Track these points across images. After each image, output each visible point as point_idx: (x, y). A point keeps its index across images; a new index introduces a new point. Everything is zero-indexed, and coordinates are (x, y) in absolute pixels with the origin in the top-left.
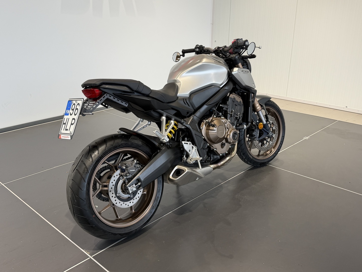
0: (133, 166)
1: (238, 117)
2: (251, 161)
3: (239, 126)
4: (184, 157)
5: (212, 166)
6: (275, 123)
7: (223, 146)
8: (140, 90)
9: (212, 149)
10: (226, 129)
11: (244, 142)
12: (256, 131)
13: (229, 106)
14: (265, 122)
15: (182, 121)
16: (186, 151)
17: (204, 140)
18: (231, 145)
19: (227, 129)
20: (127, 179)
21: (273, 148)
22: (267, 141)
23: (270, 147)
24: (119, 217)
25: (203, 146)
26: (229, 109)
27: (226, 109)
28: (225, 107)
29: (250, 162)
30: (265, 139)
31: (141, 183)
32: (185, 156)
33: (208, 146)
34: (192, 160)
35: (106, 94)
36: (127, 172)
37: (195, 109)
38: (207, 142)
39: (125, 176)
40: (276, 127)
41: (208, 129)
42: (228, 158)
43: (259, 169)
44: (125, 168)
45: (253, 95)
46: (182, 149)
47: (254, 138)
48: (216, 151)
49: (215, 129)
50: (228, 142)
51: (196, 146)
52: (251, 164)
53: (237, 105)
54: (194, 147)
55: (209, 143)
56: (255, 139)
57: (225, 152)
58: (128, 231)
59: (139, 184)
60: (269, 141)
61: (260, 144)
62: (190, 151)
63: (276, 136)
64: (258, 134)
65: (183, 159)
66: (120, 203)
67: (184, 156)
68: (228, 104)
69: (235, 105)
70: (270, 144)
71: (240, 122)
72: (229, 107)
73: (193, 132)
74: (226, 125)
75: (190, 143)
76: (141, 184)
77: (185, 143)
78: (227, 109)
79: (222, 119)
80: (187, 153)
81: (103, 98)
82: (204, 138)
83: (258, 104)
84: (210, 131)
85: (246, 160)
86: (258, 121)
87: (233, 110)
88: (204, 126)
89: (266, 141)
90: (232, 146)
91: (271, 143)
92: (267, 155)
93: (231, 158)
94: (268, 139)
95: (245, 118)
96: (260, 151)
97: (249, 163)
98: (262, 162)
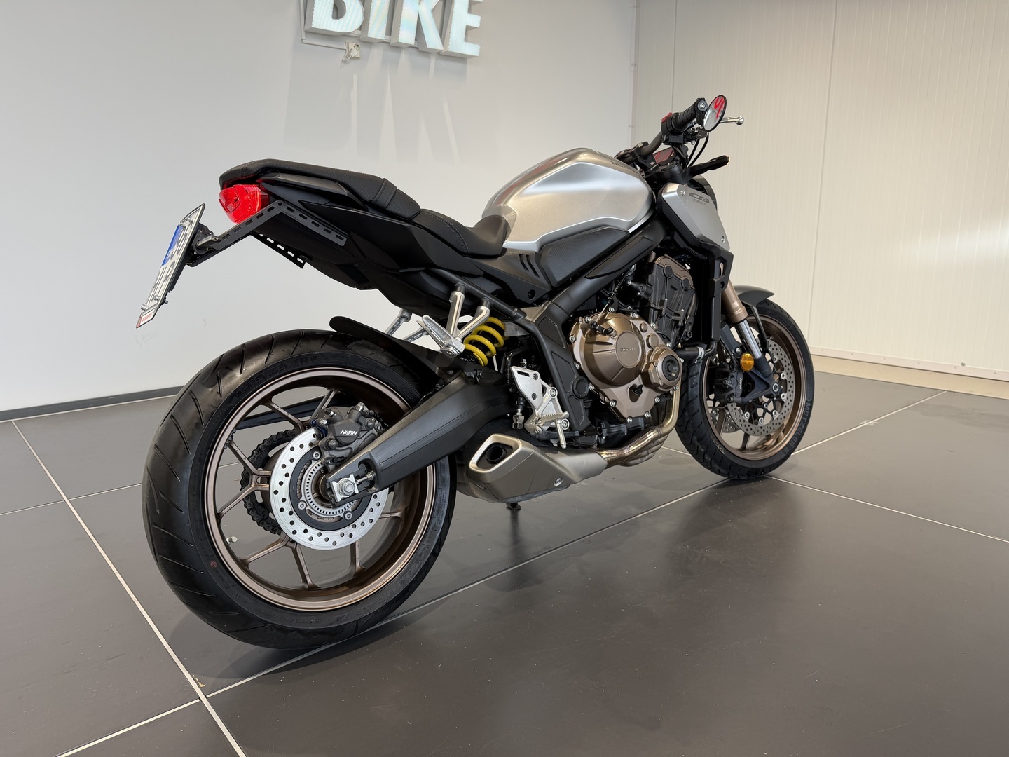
0: (352, 421)
1: (680, 319)
2: (721, 461)
3: (682, 349)
4: (519, 413)
5: (606, 455)
6: (787, 362)
7: (635, 393)
8: (384, 200)
9: (604, 402)
10: (643, 347)
11: (701, 406)
12: (733, 377)
13: (653, 288)
14: (758, 354)
15: (515, 312)
16: (524, 397)
17: (580, 372)
18: (659, 395)
19: (647, 347)
20: (333, 459)
21: (783, 432)
22: (766, 410)
23: (775, 426)
24: (309, 581)
25: (575, 387)
26: (653, 295)
27: (643, 295)
28: (641, 290)
29: (719, 465)
30: (761, 405)
31: (374, 474)
32: (521, 412)
33: (590, 392)
34: (540, 422)
35: (277, 202)
36: (333, 437)
37: (554, 285)
38: (589, 381)
39: (325, 450)
40: (789, 373)
41: (590, 342)
42: (651, 435)
43: (745, 485)
44: (325, 422)
45: (722, 266)
46: (511, 390)
47: (729, 397)
48: (615, 408)
49: (611, 340)
50: (651, 384)
51: (554, 385)
52: (722, 471)
53: (676, 289)
54: (549, 388)
55: (595, 383)
56: (732, 399)
57: (643, 414)
58: (332, 624)
59: (370, 476)
60: (770, 411)
61: (747, 416)
62: (534, 396)
63: (790, 398)
64: (741, 386)
65: (515, 421)
66: (306, 531)
67: (517, 412)
68: (649, 282)
69: (672, 287)
70: (775, 418)
71: (687, 337)
72: (654, 290)
73: (547, 346)
74: (644, 336)
75: (535, 374)
76: (374, 478)
77: (519, 373)
78: (648, 295)
79: (635, 319)
80: (527, 403)
81: (269, 210)
82: (580, 368)
83: (738, 302)
84: (596, 348)
85: (707, 458)
86: (738, 350)
87: (666, 299)
88: (580, 333)
89: (763, 408)
90: (663, 400)
91: (777, 415)
92: (766, 449)
93: (661, 436)
94: (768, 403)
95: (701, 333)
96: (746, 437)
97: (717, 467)
98: (753, 466)
